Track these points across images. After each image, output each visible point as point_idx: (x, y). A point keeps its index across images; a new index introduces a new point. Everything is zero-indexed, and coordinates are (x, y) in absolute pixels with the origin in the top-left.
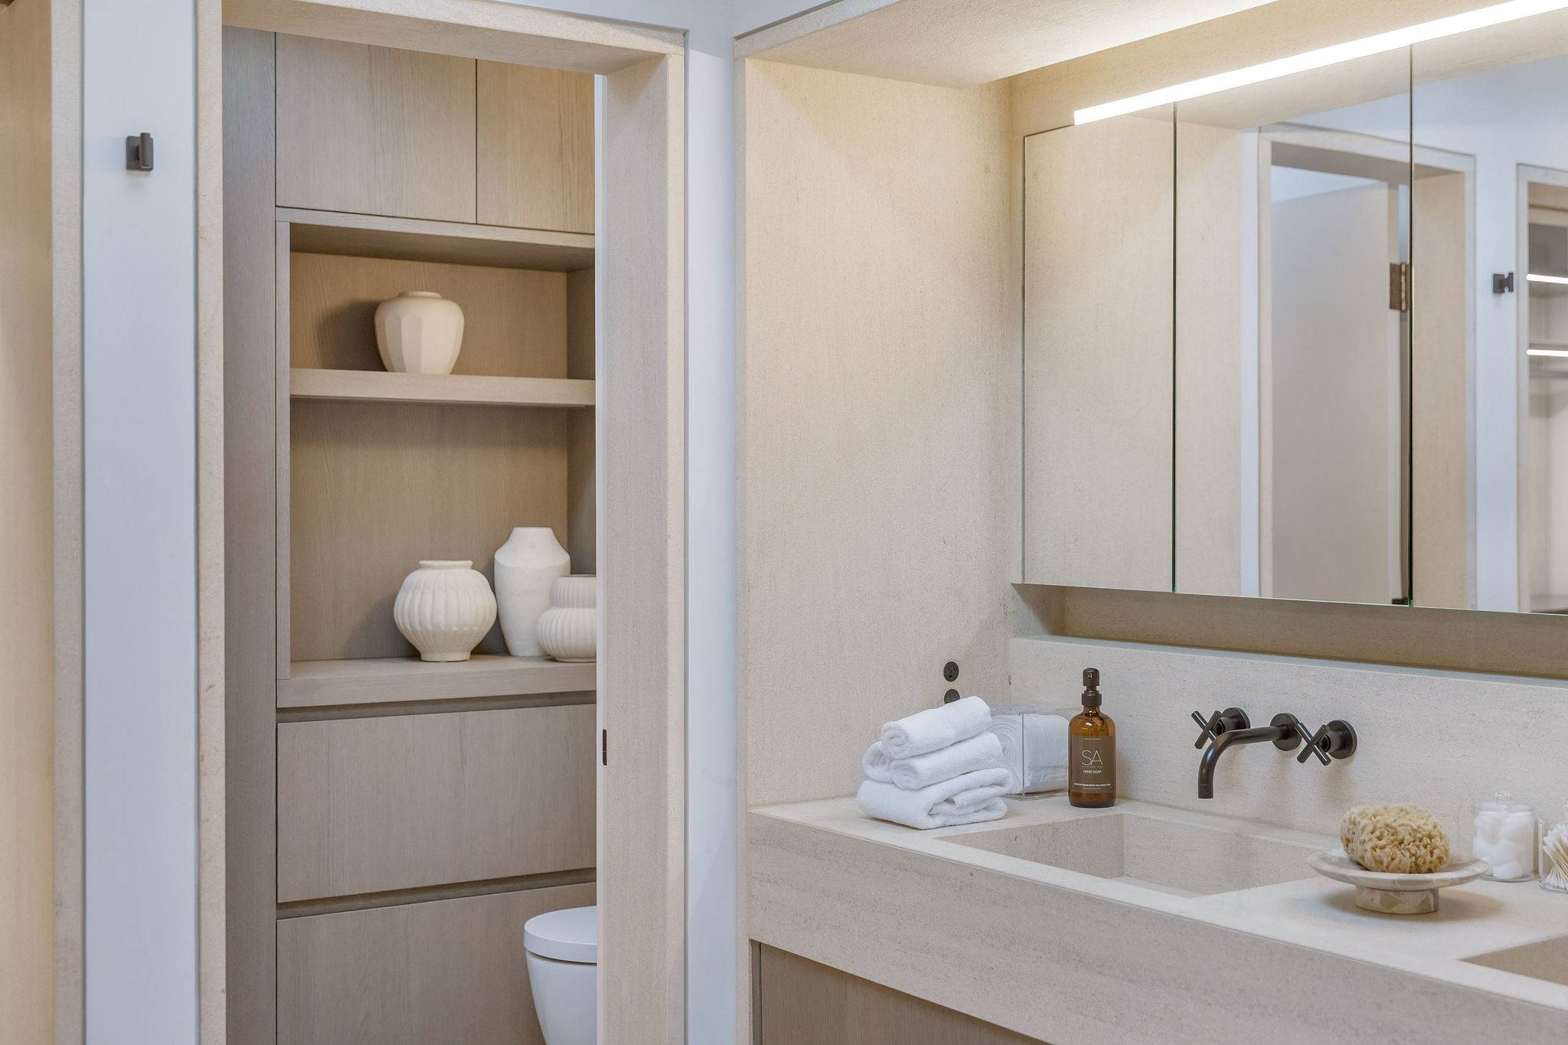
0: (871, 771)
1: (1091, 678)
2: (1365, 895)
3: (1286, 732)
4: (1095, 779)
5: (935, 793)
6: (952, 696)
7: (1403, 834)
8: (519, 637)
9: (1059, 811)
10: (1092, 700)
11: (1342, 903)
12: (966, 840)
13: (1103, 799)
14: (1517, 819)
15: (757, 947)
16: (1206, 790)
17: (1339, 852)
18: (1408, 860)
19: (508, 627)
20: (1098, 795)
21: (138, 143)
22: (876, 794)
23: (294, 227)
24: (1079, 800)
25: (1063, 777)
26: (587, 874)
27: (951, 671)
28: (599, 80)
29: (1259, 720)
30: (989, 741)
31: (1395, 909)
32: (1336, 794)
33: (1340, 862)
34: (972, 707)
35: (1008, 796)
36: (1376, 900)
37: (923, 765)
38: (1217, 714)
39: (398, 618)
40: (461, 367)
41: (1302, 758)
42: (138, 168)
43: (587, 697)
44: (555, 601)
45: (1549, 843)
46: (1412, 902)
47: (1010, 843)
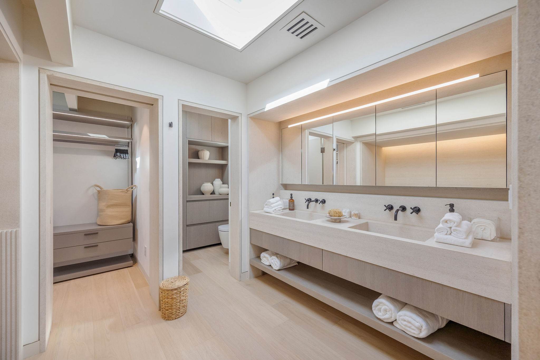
0: (266, 206)
1: (291, 195)
2: (332, 220)
3: (317, 201)
4: (292, 207)
5: (274, 209)
6: (273, 197)
7: (337, 212)
8: (216, 192)
9: (288, 211)
10: (292, 197)
11: (328, 221)
12: (278, 214)
13: (293, 210)
14: (348, 210)
15: (250, 229)
16: (308, 208)
17: (328, 215)
18: (338, 215)
19: (215, 191)
20: (292, 209)
21: (171, 123)
22: (266, 209)
23: (189, 141)
24: (290, 209)
25: (288, 207)
26: (228, 220)
27: (273, 194)
28: (229, 120)
29: (313, 199)
30: (280, 202)
31: (336, 222)
32: (323, 208)
33: (328, 216)
34: (277, 198)
35: (282, 209)
36: (334, 221)
37: (272, 205)
38: (308, 199)
39: (201, 190)
40: (209, 159)
41: (319, 204)
42: (171, 127)
43: (228, 199)
44: (221, 188)
45: (353, 213)
46: (338, 221)
47: (283, 215)
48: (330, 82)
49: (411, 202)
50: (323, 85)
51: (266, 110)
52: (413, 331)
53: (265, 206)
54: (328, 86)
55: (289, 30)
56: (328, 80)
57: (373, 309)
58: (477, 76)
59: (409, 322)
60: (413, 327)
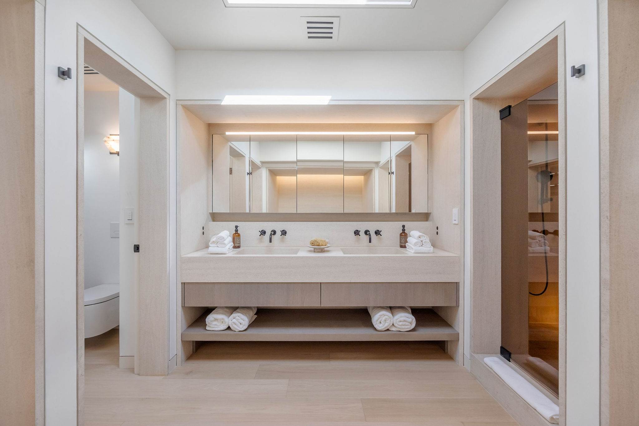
1: (237, 227)
4: (239, 244)
10: (236, 231)
20: (239, 246)
22: (212, 249)
24: (236, 247)
27: (203, 228)
32: (283, 241)
48: (332, 100)
49: (372, 226)
50: (323, 100)
51: (223, 103)
52: (406, 327)
53: (210, 245)
54: (329, 104)
55: (308, 22)
56: (329, 97)
57: (374, 324)
58: (413, 133)
59: (405, 321)
60: (407, 323)
